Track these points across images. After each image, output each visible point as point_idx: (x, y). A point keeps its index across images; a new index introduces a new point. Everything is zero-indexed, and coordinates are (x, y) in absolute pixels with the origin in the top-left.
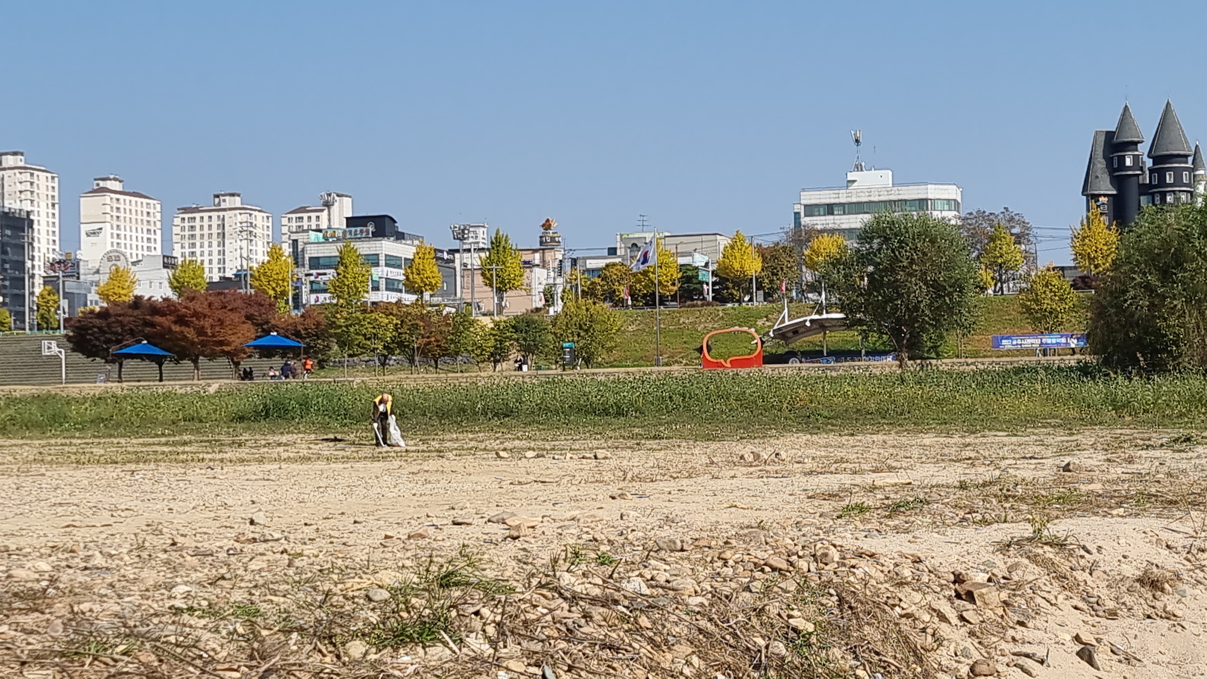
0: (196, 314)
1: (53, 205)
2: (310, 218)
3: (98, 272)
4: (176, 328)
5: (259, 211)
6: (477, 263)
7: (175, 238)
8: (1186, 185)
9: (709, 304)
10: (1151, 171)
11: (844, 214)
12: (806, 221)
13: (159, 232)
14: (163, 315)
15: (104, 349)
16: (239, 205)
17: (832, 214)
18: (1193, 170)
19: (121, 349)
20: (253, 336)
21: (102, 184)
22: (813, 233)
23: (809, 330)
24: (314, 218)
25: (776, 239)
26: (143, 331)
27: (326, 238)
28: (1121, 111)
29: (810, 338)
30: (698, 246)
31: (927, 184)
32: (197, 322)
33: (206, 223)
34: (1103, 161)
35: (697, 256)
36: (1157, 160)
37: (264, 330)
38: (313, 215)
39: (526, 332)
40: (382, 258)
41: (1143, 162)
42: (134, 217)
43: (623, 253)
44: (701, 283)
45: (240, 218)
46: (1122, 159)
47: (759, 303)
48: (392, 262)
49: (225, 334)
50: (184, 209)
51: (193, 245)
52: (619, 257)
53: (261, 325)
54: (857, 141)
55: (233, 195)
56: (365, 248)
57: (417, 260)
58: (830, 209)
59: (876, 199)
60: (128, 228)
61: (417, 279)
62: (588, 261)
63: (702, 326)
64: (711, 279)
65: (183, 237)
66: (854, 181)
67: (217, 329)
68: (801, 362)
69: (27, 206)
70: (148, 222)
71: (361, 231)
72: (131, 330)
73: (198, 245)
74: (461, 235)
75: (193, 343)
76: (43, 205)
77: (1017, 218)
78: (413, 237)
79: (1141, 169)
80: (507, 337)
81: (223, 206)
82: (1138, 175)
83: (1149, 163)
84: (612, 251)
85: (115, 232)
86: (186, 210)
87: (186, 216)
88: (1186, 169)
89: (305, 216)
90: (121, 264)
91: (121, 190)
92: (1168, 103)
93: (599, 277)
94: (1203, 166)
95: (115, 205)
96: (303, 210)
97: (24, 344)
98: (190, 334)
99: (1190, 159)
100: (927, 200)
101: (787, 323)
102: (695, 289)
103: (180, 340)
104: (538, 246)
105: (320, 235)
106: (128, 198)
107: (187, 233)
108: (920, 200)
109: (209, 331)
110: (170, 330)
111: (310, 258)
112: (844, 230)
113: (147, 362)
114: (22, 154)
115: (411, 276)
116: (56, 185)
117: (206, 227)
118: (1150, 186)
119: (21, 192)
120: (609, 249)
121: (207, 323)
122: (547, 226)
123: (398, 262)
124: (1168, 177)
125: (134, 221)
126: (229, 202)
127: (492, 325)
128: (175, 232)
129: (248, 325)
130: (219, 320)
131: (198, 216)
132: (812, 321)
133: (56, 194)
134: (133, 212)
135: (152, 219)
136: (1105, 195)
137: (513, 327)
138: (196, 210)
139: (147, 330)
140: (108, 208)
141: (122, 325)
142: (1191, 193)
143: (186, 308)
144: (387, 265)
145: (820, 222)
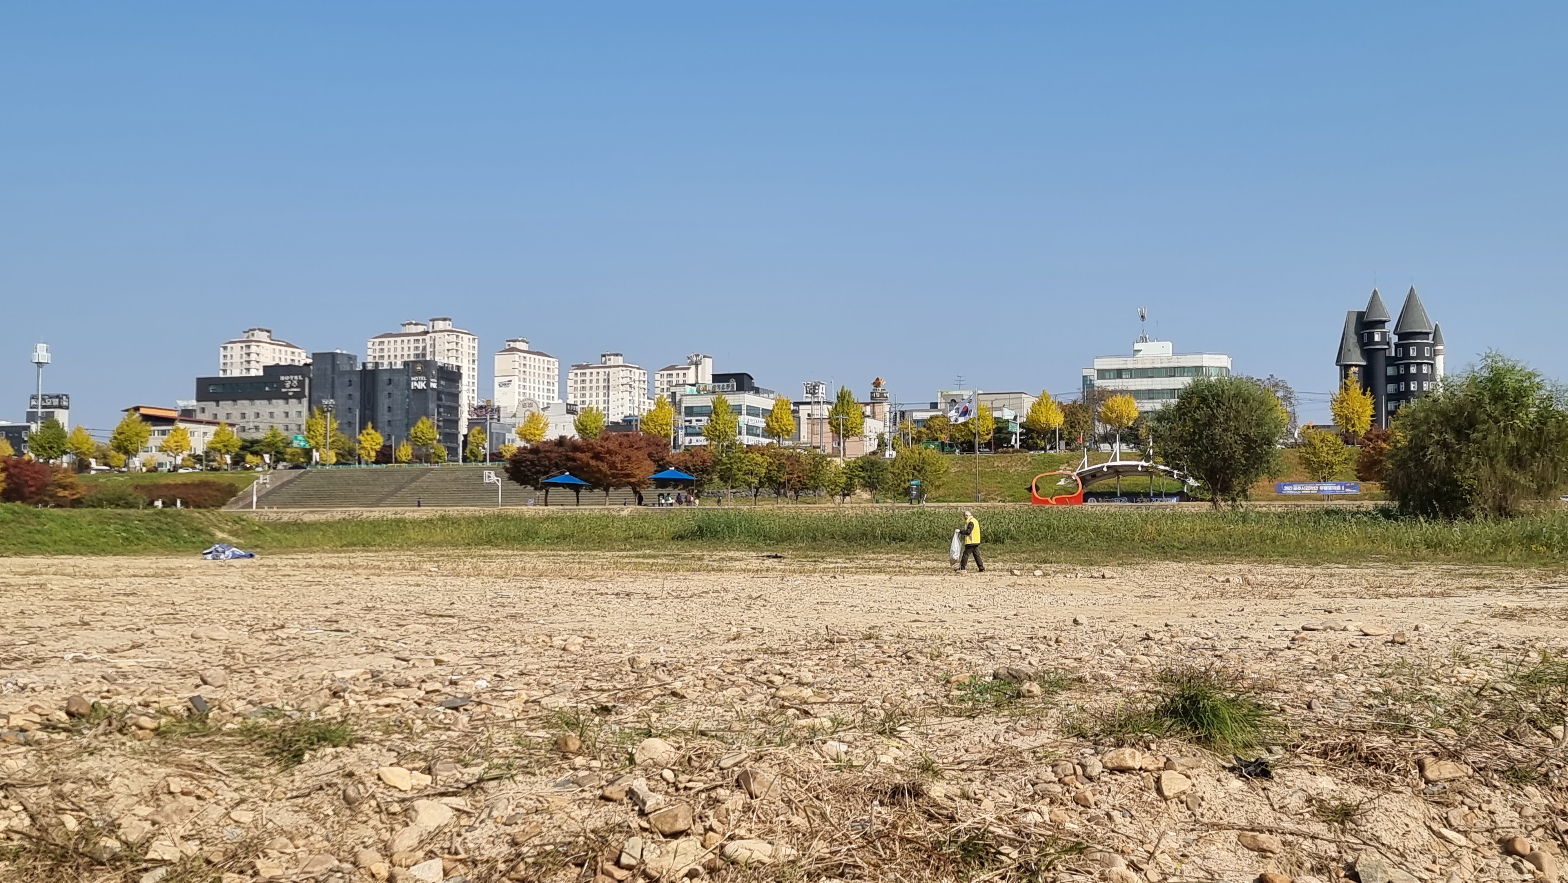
0: (609, 452)
1: (474, 361)
2: (678, 374)
3: (514, 416)
4: (593, 463)
5: (638, 368)
6: (826, 414)
7: (569, 390)
8: (1427, 358)
9: (1017, 451)
10: (1397, 345)
11: (1131, 377)
12: (1098, 383)
13: (556, 384)
14: (583, 452)
15: (534, 479)
16: (621, 363)
17: (1121, 377)
18: (1433, 345)
19: (548, 478)
20: (653, 470)
21: (512, 345)
22: (1104, 395)
23: (1105, 474)
24: (681, 375)
25: (1074, 398)
26: (566, 464)
27: (698, 391)
28: (1371, 295)
29: (1106, 481)
30: (1006, 402)
31: (1201, 353)
32: (609, 458)
33: (594, 377)
34: (1355, 337)
35: (1005, 410)
36: (1403, 336)
37: (659, 466)
38: (681, 372)
39: (871, 471)
40: (744, 408)
41: (1390, 339)
42: (537, 371)
43: (943, 407)
44: (1011, 433)
45: (622, 374)
46: (1371, 336)
47: (1061, 450)
48: (753, 411)
49: (630, 468)
50: (577, 366)
51: (584, 395)
52: (940, 410)
53: (658, 461)
54: (1143, 317)
55: (617, 355)
56: (732, 399)
57: (776, 411)
58: (1119, 373)
59: (1159, 366)
60: (532, 381)
61: (776, 426)
62: (914, 414)
63: (1013, 469)
64: (1019, 430)
65: (576, 389)
66: (1140, 351)
67: (625, 464)
68: (1098, 501)
69: (453, 362)
70: (548, 376)
71: (728, 386)
72: (556, 463)
73: (588, 395)
74: (813, 391)
75: (605, 475)
76: (465, 361)
77: (1281, 384)
78: (769, 392)
79: (1388, 344)
80: (856, 475)
81: (609, 363)
82: (1385, 349)
83: (1395, 339)
84: (934, 406)
85: (522, 383)
86: (579, 367)
87: (579, 371)
88: (1427, 344)
89: (674, 372)
90: (534, 409)
91: (527, 349)
92: (1412, 288)
93: (924, 426)
94: (1441, 343)
95: (523, 362)
96: (673, 368)
97: (458, 473)
98: (604, 467)
99: (1431, 336)
100: (1202, 367)
101: (1086, 468)
102: (1005, 438)
103: (596, 472)
104: (870, 401)
105: (694, 388)
106: (533, 356)
107: (579, 385)
108: (1196, 367)
109: (619, 465)
110: (588, 464)
111: (686, 408)
112: (1130, 392)
113: (568, 490)
114: (450, 320)
115: (771, 424)
116: (476, 345)
117: (594, 381)
118: (1396, 358)
119: (448, 350)
120: (931, 404)
121: (617, 459)
122: (877, 384)
123: (757, 412)
124: (1411, 351)
125: (537, 375)
126: (614, 360)
127: (843, 465)
128: (569, 384)
129: (649, 462)
130: (628, 457)
131: (588, 371)
132: (1108, 467)
133: (476, 352)
134: (537, 367)
135: (551, 374)
136: (1356, 366)
137: (861, 467)
138: (587, 367)
139: (569, 464)
140: (517, 365)
141: (550, 459)
142: (1432, 364)
143: (601, 446)
144: (748, 414)
145: (1111, 384)
